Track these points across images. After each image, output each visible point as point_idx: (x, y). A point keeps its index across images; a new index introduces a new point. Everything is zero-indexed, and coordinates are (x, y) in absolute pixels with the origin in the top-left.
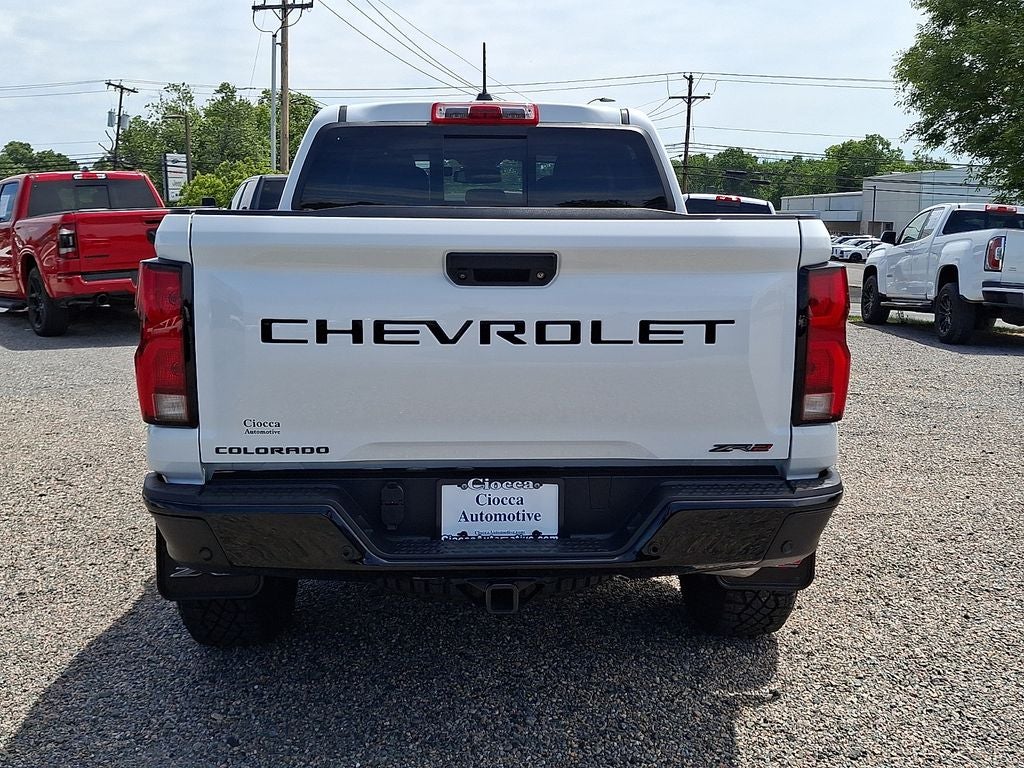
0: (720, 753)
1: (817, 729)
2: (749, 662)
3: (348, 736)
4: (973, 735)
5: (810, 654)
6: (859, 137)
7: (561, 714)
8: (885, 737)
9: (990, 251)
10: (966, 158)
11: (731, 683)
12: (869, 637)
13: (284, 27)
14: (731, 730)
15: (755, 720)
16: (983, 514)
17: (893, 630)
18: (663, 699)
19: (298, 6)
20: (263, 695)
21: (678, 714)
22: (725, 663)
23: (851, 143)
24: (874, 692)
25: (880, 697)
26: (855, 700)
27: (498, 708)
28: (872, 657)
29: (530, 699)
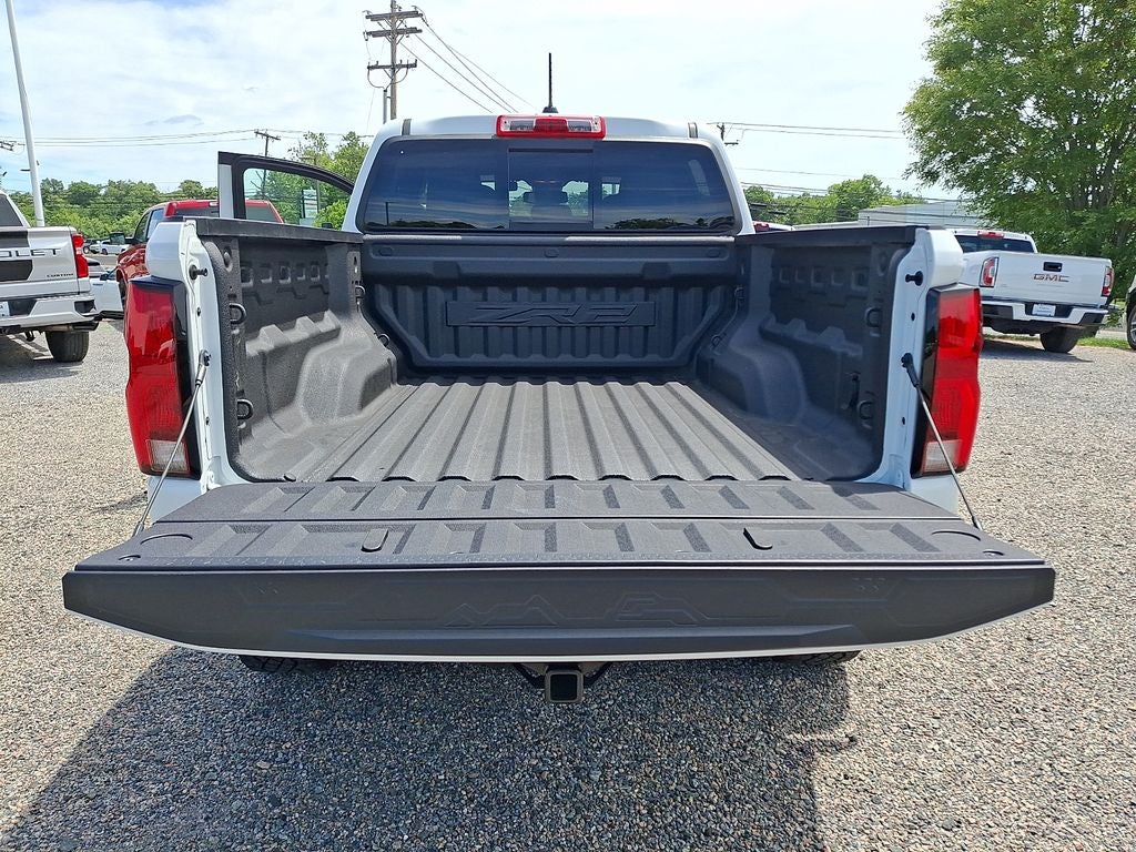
0: (803, 823)
1: (902, 787)
2: (820, 696)
3: (398, 793)
4: (1072, 797)
5: (880, 686)
6: (856, 176)
7: (628, 765)
8: (977, 799)
9: (985, 271)
10: (956, 193)
11: (804, 724)
12: (939, 666)
13: (393, 84)
14: (810, 788)
15: (835, 775)
16: (1018, 519)
17: (960, 656)
18: (735, 745)
19: (404, 66)
20: (315, 736)
21: (753, 768)
22: (794, 698)
23: (849, 183)
24: (956, 737)
25: (962, 743)
26: (936, 748)
27: (561, 758)
28: (945, 691)
29: (595, 745)
